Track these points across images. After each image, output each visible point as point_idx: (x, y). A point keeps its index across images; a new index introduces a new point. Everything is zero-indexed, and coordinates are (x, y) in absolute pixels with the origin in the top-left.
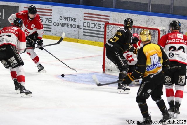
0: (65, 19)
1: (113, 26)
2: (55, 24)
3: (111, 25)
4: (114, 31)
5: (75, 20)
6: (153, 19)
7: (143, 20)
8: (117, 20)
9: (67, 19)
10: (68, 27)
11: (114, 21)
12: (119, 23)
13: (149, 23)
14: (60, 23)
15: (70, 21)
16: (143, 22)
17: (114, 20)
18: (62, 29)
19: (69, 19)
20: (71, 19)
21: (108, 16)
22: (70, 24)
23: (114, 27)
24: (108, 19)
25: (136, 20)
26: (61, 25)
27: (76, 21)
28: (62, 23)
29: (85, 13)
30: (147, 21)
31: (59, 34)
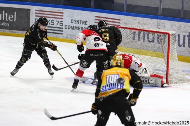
0: (76, 22)
1: (123, 30)
2: (66, 27)
3: (122, 29)
4: (125, 34)
5: (86, 23)
6: (163, 23)
7: (153, 24)
8: (128, 24)
9: (78, 22)
10: (79, 30)
11: (125, 25)
12: (130, 27)
13: (160, 27)
14: (72, 26)
15: (81, 24)
16: (153, 26)
17: (125, 23)
18: (73, 32)
19: (80, 22)
20: (82, 22)
21: (119, 20)
22: (81, 27)
23: (125, 30)
24: (119, 23)
25: (147, 23)
26: (72, 28)
27: (87, 25)
28: (73, 27)
29: (96, 17)
30: (157, 25)
31: (70, 37)
